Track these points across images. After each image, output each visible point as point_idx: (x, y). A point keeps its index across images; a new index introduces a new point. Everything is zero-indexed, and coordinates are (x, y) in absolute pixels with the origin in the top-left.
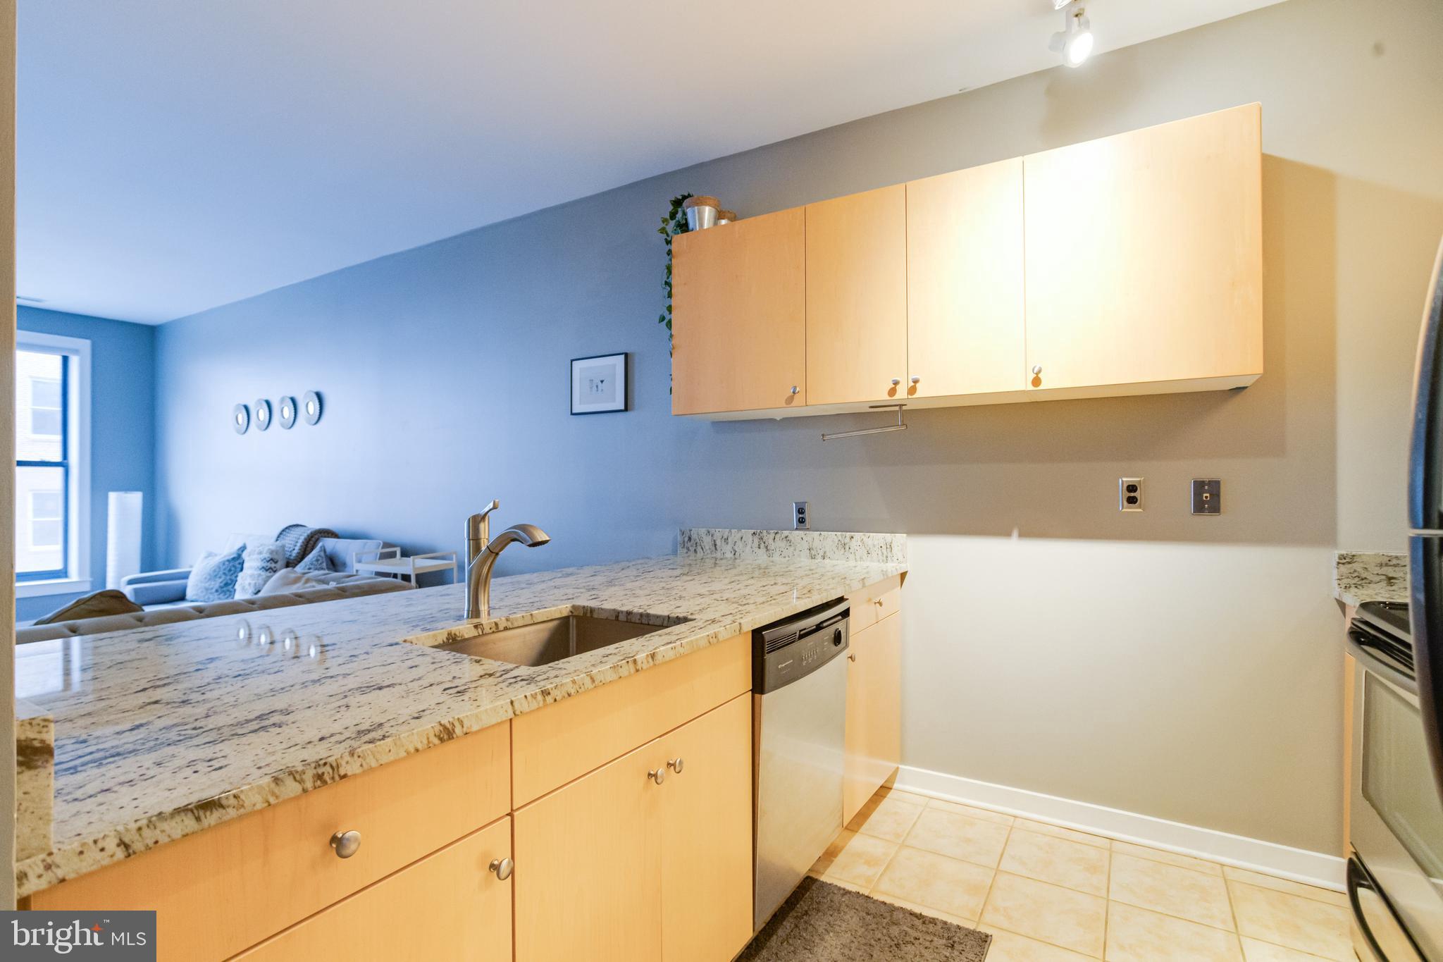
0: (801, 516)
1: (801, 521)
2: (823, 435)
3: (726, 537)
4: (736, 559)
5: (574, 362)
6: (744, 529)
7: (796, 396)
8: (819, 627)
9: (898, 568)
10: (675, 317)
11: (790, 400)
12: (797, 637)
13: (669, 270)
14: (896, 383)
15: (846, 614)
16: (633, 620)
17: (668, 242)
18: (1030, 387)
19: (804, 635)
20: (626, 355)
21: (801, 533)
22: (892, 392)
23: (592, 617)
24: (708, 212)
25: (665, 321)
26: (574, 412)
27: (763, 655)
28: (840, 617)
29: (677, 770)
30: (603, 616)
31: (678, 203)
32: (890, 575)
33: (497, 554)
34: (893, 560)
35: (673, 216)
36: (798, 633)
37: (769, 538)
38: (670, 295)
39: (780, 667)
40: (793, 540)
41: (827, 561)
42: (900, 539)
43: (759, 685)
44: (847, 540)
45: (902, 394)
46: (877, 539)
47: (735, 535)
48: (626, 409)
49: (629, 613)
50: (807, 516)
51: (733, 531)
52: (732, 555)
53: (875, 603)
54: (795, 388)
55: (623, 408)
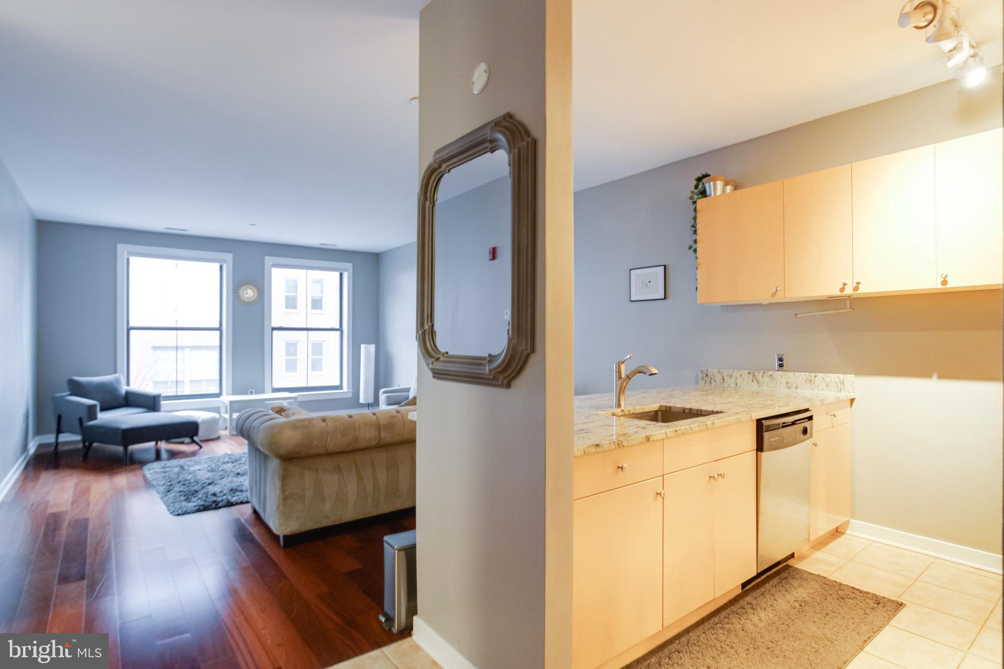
0: (781, 363)
1: (781, 366)
2: (796, 314)
3: (730, 375)
4: (737, 388)
5: (632, 271)
6: (743, 370)
7: (778, 293)
8: (793, 423)
9: (848, 395)
10: (699, 246)
11: (774, 295)
12: (781, 426)
13: (695, 218)
14: (845, 284)
15: (810, 418)
16: (693, 412)
17: (694, 203)
18: (940, 286)
19: (785, 426)
20: (665, 266)
21: (781, 373)
22: (842, 290)
23: (670, 411)
24: (719, 184)
25: (692, 249)
26: (631, 300)
27: (762, 432)
28: (807, 420)
29: (723, 477)
30: (677, 410)
31: (699, 180)
32: (842, 399)
33: (630, 379)
34: (844, 391)
35: (696, 187)
36: (781, 424)
37: (759, 376)
38: (695, 232)
39: (771, 440)
40: (775, 377)
41: (798, 390)
42: (850, 378)
43: (760, 448)
44: (813, 378)
45: (849, 291)
46: (834, 377)
47: (737, 373)
48: (665, 298)
49: (690, 409)
50: (784, 362)
51: (735, 371)
52: (734, 386)
53: (831, 415)
54: (777, 288)
55: (663, 297)
